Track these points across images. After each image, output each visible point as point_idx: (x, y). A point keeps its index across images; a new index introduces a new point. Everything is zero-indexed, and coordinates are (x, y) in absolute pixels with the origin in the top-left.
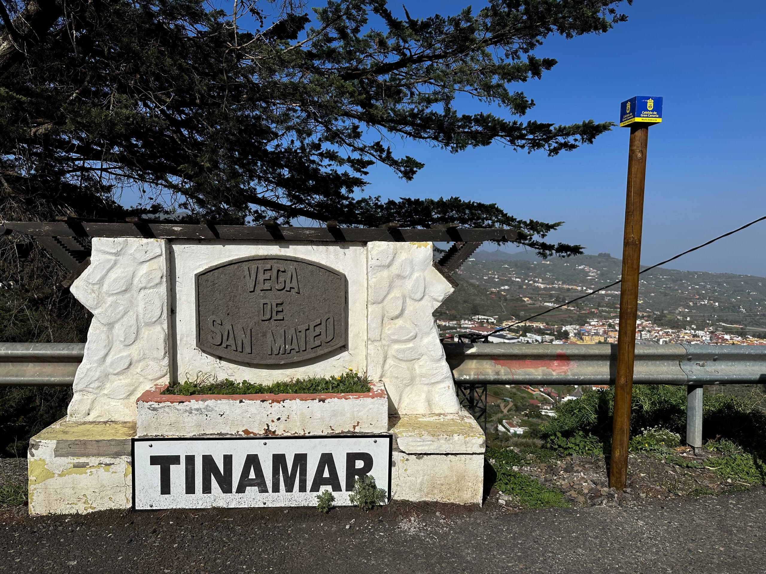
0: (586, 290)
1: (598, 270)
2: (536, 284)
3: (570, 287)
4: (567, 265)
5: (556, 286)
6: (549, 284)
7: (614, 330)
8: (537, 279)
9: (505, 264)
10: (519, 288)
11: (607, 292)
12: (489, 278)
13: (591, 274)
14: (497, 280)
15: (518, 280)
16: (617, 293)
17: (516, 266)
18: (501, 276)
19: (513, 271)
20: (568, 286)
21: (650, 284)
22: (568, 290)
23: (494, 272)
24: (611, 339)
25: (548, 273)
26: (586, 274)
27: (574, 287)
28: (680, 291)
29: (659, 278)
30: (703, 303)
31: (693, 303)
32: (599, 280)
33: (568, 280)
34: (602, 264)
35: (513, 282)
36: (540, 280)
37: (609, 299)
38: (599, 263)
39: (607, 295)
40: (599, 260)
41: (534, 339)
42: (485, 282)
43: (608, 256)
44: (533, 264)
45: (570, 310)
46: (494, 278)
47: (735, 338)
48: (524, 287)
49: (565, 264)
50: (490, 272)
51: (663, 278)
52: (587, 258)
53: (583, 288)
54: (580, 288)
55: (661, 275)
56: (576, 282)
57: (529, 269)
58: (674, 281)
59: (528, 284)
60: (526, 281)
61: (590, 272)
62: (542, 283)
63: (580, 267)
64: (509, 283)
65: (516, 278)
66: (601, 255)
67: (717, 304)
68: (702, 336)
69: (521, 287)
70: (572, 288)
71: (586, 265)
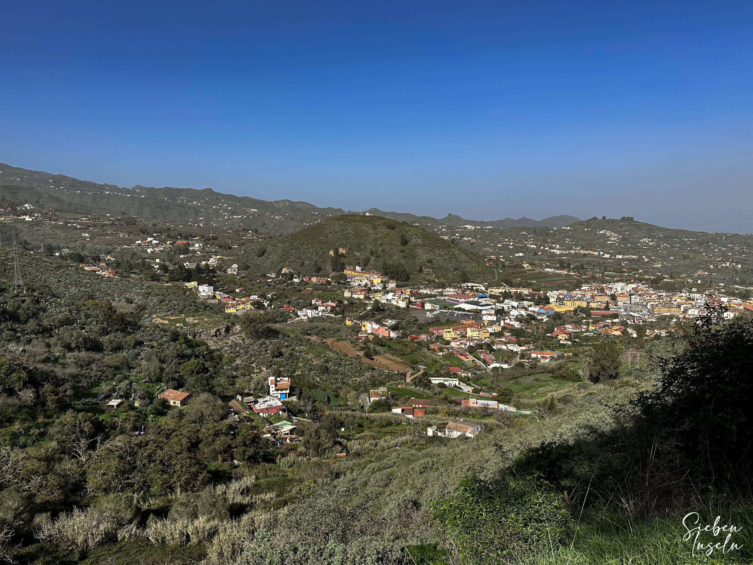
0: (603, 255)
1: (619, 235)
2: (553, 251)
3: (587, 252)
4: (588, 230)
5: (573, 252)
6: (565, 250)
7: (603, 294)
8: (554, 245)
9: (523, 231)
10: (534, 255)
11: (624, 257)
12: (503, 245)
13: (611, 239)
14: (511, 247)
15: (532, 246)
16: (634, 257)
17: (535, 232)
18: (516, 243)
19: (530, 238)
20: (584, 252)
21: (673, 247)
22: (585, 255)
23: (510, 239)
24: (594, 304)
25: (567, 239)
26: (608, 238)
27: (591, 252)
28: (704, 254)
29: (684, 241)
30: (724, 265)
31: (714, 266)
32: (620, 244)
33: (588, 245)
34: (624, 228)
35: (528, 249)
36: (558, 246)
37: (626, 264)
38: (621, 227)
39: (624, 260)
40: (622, 223)
41: (510, 306)
42: (499, 250)
43: (632, 219)
44: (553, 230)
45: (570, 275)
46: (509, 245)
47: (734, 301)
48: (540, 253)
49: (586, 229)
50: (506, 240)
51: (688, 241)
52: (609, 223)
53: (600, 253)
54: (596, 253)
55: (686, 238)
56: (595, 247)
57: (547, 235)
58: (700, 244)
59: (544, 251)
60: (542, 248)
61: (611, 236)
62: (558, 249)
63: (601, 232)
64: (524, 250)
65: (531, 244)
66: (623, 219)
67: (739, 266)
68: (697, 299)
69: (536, 254)
70: (588, 254)
71: (607, 230)
